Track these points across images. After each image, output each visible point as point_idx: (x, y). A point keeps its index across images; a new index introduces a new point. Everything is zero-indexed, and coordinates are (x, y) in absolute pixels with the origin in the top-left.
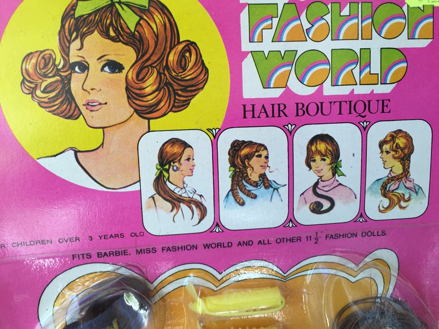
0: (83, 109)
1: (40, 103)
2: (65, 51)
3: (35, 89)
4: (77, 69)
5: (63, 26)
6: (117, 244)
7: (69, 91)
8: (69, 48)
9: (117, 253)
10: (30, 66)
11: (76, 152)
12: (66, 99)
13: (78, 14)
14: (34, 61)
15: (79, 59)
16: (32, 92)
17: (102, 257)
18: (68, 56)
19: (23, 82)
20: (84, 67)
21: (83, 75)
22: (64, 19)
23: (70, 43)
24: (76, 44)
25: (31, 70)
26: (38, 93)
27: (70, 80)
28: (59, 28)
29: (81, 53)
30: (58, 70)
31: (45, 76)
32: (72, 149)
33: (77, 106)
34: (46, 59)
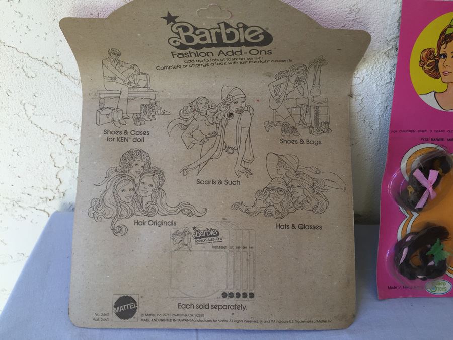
0: (442, 74)
1: (425, 71)
2: (439, 49)
3: (424, 65)
4: (442, 57)
5: (440, 38)
6: (440, 135)
7: (438, 66)
8: (441, 48)
9: (439, 139)
10: (424, 55)
11: (435, 93)
12: (436, 69)
13: (447, 33)
14: (426, 53)
15: (444, 53)
16: (423, 66)
17: (433, 140)
18: (440, 51)
19: (420, 62)
20: (445, 56)
21: (445, 59)
22: (441, 35)
23: (441, 45)
24: (444, 46)
25: (424, 57)
26: (425, 66)
27: (438, 62)
28: (438, 39)
29: (445, 50)
30: (435, 57)
31: (429, 59)
32: (434, 91)
33: (439, 73)
34: (431, 52)
